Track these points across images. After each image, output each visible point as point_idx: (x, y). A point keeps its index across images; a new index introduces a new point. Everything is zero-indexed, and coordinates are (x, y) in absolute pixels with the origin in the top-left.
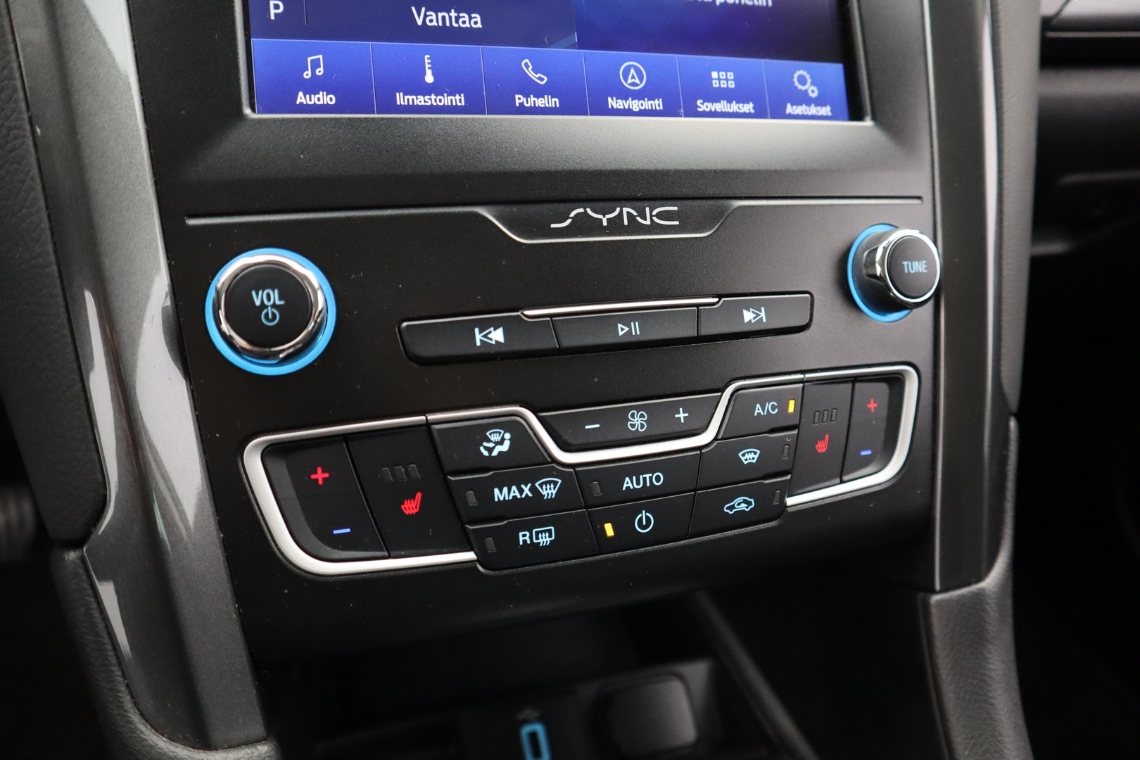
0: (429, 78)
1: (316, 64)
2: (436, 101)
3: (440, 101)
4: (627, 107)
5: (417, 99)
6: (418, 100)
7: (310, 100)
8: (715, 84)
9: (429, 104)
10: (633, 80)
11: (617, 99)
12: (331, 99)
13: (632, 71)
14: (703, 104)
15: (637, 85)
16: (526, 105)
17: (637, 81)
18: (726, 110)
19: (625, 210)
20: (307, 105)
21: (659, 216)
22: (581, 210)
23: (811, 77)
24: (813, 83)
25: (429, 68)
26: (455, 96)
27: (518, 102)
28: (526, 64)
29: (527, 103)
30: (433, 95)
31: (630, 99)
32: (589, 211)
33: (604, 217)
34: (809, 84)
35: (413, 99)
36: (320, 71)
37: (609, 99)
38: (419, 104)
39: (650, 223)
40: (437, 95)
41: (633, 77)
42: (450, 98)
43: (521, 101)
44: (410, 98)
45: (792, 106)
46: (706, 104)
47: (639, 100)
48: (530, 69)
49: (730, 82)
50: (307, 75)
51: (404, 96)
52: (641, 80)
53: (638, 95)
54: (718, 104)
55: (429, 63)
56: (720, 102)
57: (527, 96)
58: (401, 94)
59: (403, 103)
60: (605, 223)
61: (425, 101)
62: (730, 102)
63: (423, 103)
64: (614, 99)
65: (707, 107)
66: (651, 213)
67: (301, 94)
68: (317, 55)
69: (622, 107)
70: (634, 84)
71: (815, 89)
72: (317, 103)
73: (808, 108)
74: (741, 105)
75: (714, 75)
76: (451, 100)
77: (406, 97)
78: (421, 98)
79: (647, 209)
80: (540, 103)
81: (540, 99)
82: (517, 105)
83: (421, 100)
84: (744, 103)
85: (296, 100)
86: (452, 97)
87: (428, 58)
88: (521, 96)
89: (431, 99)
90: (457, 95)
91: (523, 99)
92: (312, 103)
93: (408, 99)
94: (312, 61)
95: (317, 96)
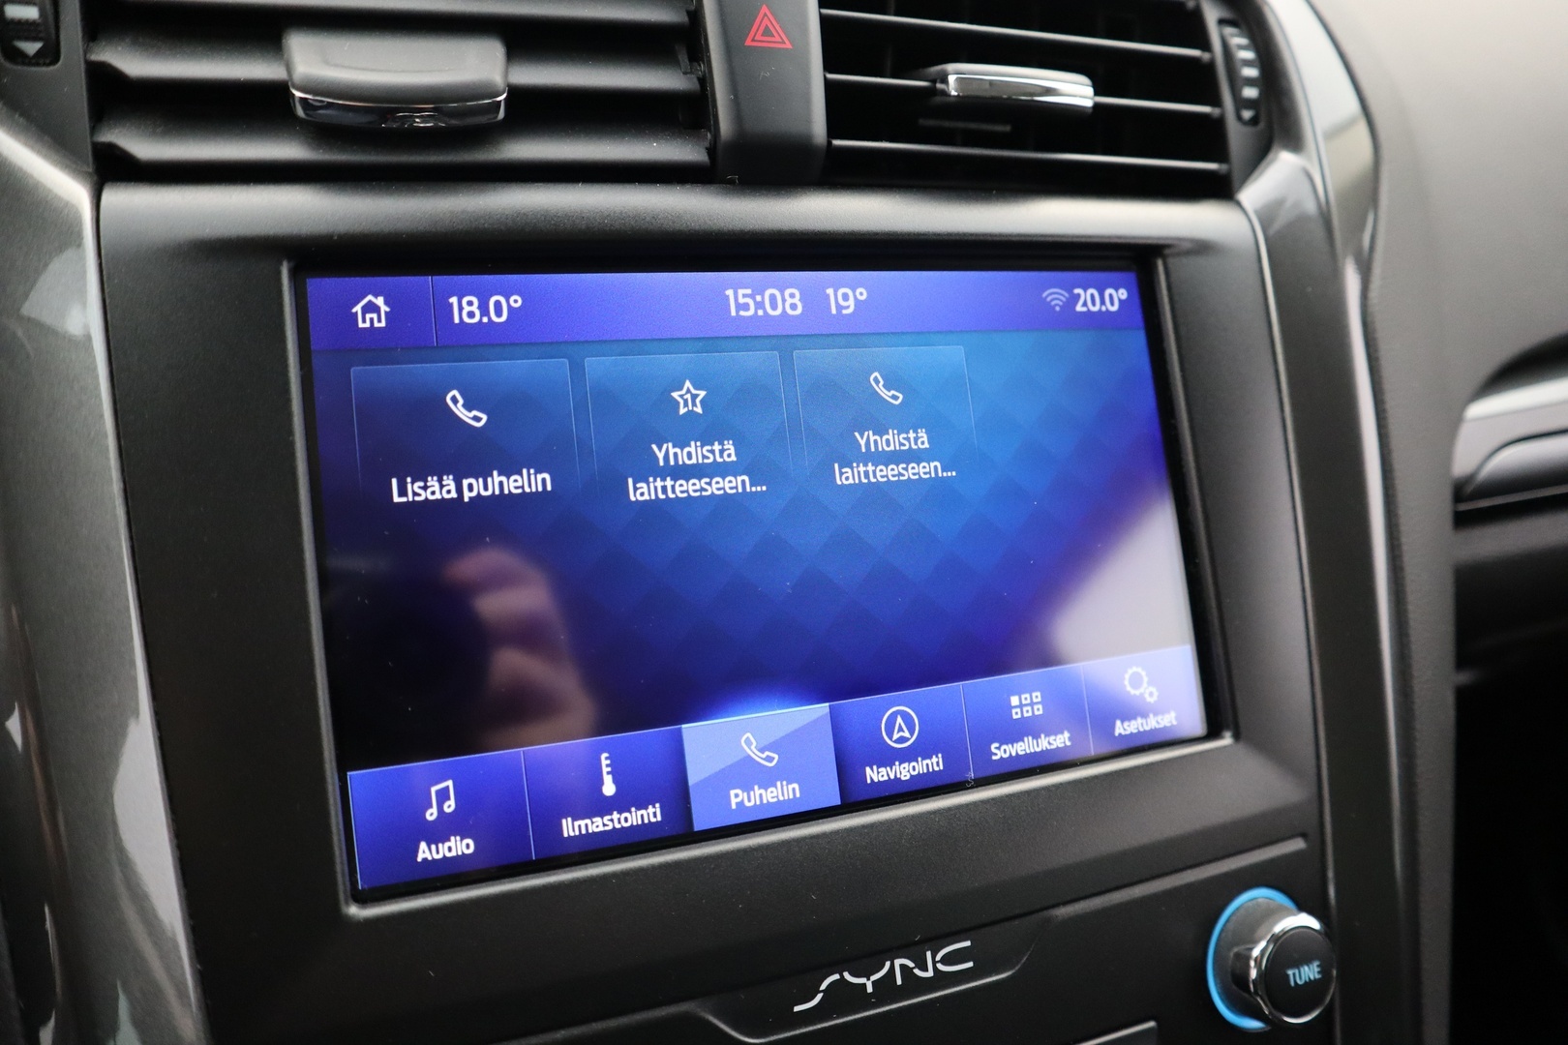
0: (609, 788)
1: (443, 795)
2: (619, 822)
3: (626, 820)
4: (892, 777)
5: (593, 823)
6: (595, 825)
7: (438, 852)
8: (1016, 714)
9: (610, 827)
10: (901, 734)
11: (878, 767)
12: (468, 846)
13: (899, 720)
14: (998, 748)
15: (907, 739)
16: (747, 804)
17: (907, 734)
18: (1033, 751)
19: (898, 962)
20: (434, 860)
21: (945, 960)
22: (836, 977)
23: (1147, 675)
24: (1150, 683)
25: (608, 773)
26: (646, 808)
27: (734, 802)
28: (747, 740)
29: (749, 800)
30: (615, 813)
31: (897, 763)
32: (846, 975)
33: (868, 979)
34: (1145, 685)
35: (586, 825)
36: (450, 806)
37: (868, 769)
38: (596, 830)
39: (932, 975)
40: (620, 813)
41: (901, 729)
42: (639, 813)
43: (739, 800)
44: (582, 823)
45: (1122, 722)
46: (1004, 747)
47: (910, 762)
48: (753, 747)
49: (1036, 707)
50: (431, 814)
51: (573, 821)
52: (912, 731)
53: (907, 756)
54: (1021, 743)
55: (607, 766)
56: (1023, 741)
57: (748, 789)
58: (569, 819)
59: (572, 834)
60: (870, 989)
61: (604, 825)
62: (1036, 737)
63: (601, 829)
64: (875, 767)
65: (1005, 751)
66: (933, 958)
67: (423, 845)
68: (445, 780)
69: (886, 778)
70: (902, 740)
71: (1153, 689)
72: (448, 855)
73: (1144, 721)
74: (1052, 738)
75: (1014, 700)
76: (642, 816)
77: (577, 823)
78: (598, 820)
79: (929, 954)
80: (770, 795)
81: (770, 790)
82: (734, 807)
83: (597, 825)
84: (1056, 735)
85: (417, 856)
86: (643, 812)
87: (607, 758)
88: (739, 791)
89: (612, 820)
90: (650, 807)
91: (743, 796)
92: (440, 856)
93: (580, 826)
94: (437, 792)
95: (447, 844)
